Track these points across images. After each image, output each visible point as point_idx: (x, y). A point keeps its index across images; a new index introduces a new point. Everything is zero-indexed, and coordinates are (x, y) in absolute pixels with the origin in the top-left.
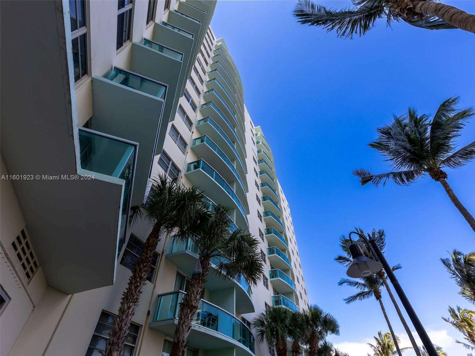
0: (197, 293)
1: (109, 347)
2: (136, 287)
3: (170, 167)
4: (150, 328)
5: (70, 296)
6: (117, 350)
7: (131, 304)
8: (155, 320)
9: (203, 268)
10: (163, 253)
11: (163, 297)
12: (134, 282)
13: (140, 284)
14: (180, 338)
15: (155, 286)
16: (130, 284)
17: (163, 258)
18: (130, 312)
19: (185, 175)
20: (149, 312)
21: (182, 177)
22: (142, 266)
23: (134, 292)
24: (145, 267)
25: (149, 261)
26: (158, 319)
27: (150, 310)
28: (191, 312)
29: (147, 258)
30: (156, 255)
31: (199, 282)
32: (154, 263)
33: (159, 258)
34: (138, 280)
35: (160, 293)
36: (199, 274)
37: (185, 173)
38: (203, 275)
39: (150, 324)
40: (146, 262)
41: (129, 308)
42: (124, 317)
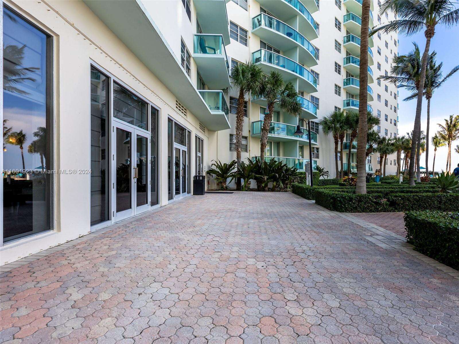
0: (268, 123)
1: (237, 147)
2: (240, 124)
3: (239, 33)
4: (251, 137)
5: (216, 132)
6: (240, 148)
7: (240, 132)
8: (253, 134)
9: (270, 111)
10: (249, 100)
11: (255, 123)
12: (238, 122)
13: (241, 122)
14: (263, 142)
15: (249, 119)
16: (237, 123)
17: (250, 102)
18: (241, 135)
19: (252, 33)
20: (249, 131)
21: (250, 37)
22: (240, 114)
23: (240, 127)
24: (241, 115)
25: (242, 111)
26: (254, 133)
27: (250, 130)
28: (266, 132)
29: (241, 110)
30: (246, 103)
31: (268, 118)
32: (246, 107)
33: (248, 104)
34: (240, 121)
35: (253, 121)
36: (268, 114)
37: (252, 31)
38: (270, 114)
39: (251, 135)
40: (241, 112)
41: (240, 133)
42: (239, 137)
